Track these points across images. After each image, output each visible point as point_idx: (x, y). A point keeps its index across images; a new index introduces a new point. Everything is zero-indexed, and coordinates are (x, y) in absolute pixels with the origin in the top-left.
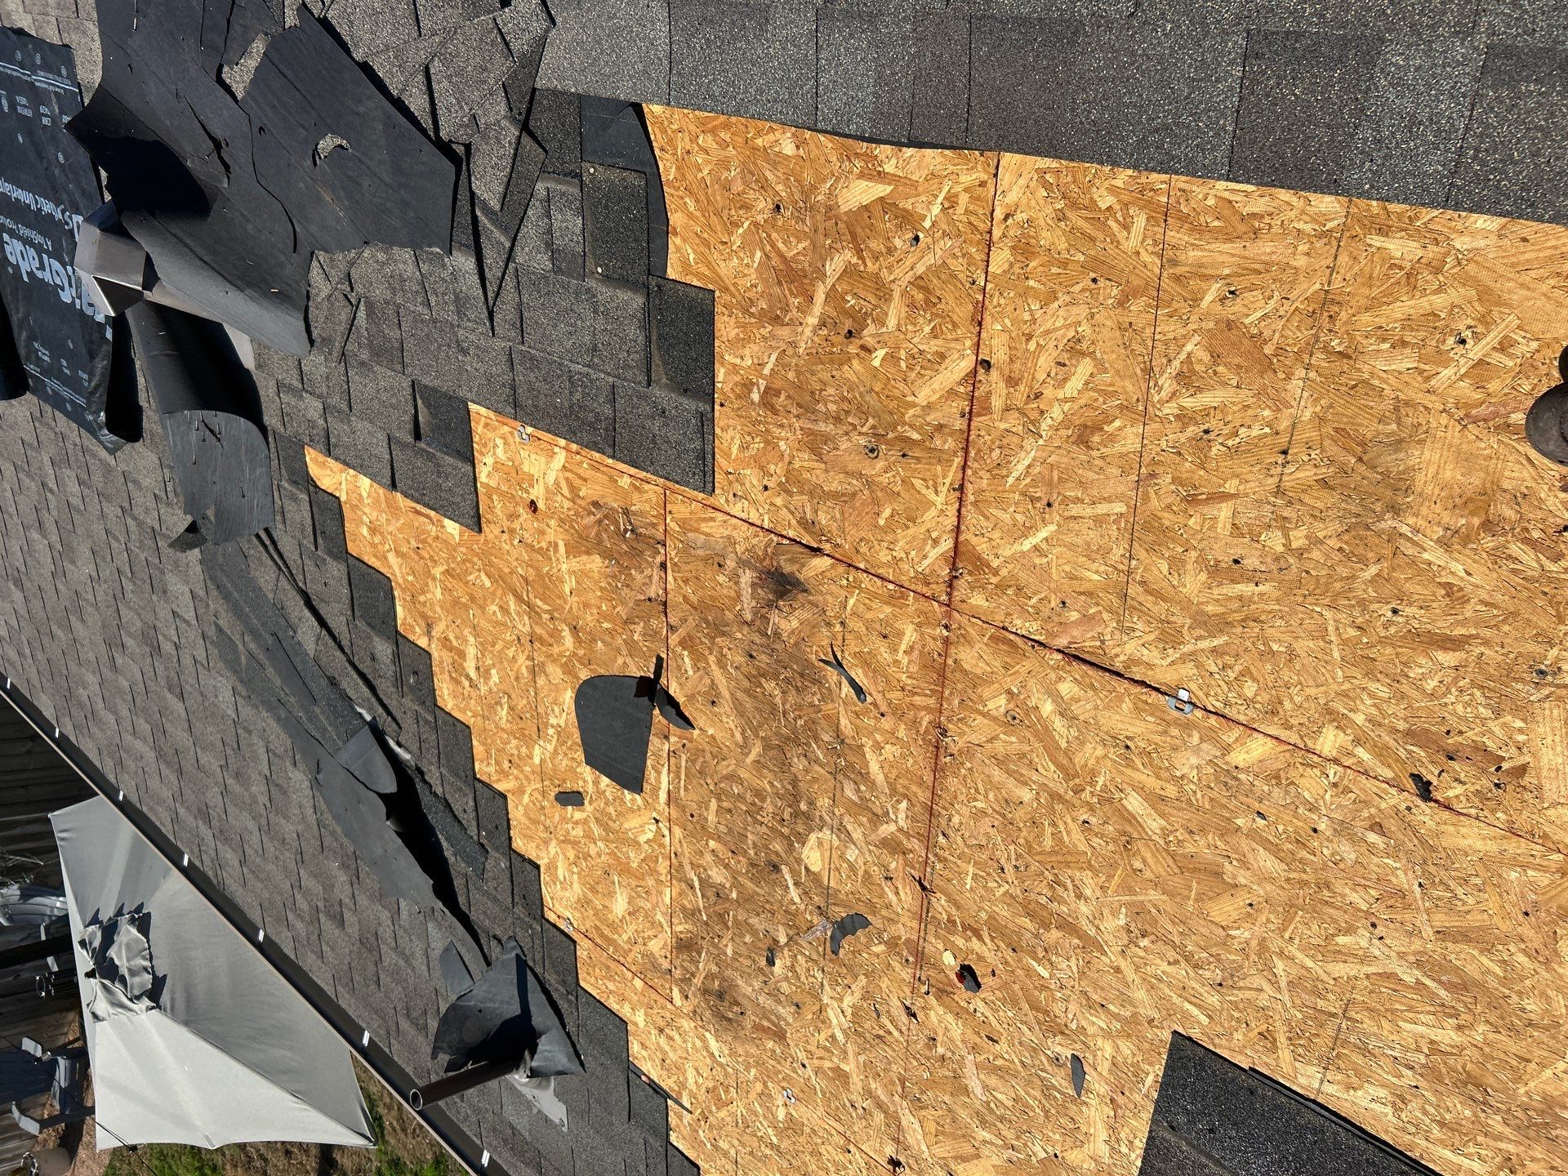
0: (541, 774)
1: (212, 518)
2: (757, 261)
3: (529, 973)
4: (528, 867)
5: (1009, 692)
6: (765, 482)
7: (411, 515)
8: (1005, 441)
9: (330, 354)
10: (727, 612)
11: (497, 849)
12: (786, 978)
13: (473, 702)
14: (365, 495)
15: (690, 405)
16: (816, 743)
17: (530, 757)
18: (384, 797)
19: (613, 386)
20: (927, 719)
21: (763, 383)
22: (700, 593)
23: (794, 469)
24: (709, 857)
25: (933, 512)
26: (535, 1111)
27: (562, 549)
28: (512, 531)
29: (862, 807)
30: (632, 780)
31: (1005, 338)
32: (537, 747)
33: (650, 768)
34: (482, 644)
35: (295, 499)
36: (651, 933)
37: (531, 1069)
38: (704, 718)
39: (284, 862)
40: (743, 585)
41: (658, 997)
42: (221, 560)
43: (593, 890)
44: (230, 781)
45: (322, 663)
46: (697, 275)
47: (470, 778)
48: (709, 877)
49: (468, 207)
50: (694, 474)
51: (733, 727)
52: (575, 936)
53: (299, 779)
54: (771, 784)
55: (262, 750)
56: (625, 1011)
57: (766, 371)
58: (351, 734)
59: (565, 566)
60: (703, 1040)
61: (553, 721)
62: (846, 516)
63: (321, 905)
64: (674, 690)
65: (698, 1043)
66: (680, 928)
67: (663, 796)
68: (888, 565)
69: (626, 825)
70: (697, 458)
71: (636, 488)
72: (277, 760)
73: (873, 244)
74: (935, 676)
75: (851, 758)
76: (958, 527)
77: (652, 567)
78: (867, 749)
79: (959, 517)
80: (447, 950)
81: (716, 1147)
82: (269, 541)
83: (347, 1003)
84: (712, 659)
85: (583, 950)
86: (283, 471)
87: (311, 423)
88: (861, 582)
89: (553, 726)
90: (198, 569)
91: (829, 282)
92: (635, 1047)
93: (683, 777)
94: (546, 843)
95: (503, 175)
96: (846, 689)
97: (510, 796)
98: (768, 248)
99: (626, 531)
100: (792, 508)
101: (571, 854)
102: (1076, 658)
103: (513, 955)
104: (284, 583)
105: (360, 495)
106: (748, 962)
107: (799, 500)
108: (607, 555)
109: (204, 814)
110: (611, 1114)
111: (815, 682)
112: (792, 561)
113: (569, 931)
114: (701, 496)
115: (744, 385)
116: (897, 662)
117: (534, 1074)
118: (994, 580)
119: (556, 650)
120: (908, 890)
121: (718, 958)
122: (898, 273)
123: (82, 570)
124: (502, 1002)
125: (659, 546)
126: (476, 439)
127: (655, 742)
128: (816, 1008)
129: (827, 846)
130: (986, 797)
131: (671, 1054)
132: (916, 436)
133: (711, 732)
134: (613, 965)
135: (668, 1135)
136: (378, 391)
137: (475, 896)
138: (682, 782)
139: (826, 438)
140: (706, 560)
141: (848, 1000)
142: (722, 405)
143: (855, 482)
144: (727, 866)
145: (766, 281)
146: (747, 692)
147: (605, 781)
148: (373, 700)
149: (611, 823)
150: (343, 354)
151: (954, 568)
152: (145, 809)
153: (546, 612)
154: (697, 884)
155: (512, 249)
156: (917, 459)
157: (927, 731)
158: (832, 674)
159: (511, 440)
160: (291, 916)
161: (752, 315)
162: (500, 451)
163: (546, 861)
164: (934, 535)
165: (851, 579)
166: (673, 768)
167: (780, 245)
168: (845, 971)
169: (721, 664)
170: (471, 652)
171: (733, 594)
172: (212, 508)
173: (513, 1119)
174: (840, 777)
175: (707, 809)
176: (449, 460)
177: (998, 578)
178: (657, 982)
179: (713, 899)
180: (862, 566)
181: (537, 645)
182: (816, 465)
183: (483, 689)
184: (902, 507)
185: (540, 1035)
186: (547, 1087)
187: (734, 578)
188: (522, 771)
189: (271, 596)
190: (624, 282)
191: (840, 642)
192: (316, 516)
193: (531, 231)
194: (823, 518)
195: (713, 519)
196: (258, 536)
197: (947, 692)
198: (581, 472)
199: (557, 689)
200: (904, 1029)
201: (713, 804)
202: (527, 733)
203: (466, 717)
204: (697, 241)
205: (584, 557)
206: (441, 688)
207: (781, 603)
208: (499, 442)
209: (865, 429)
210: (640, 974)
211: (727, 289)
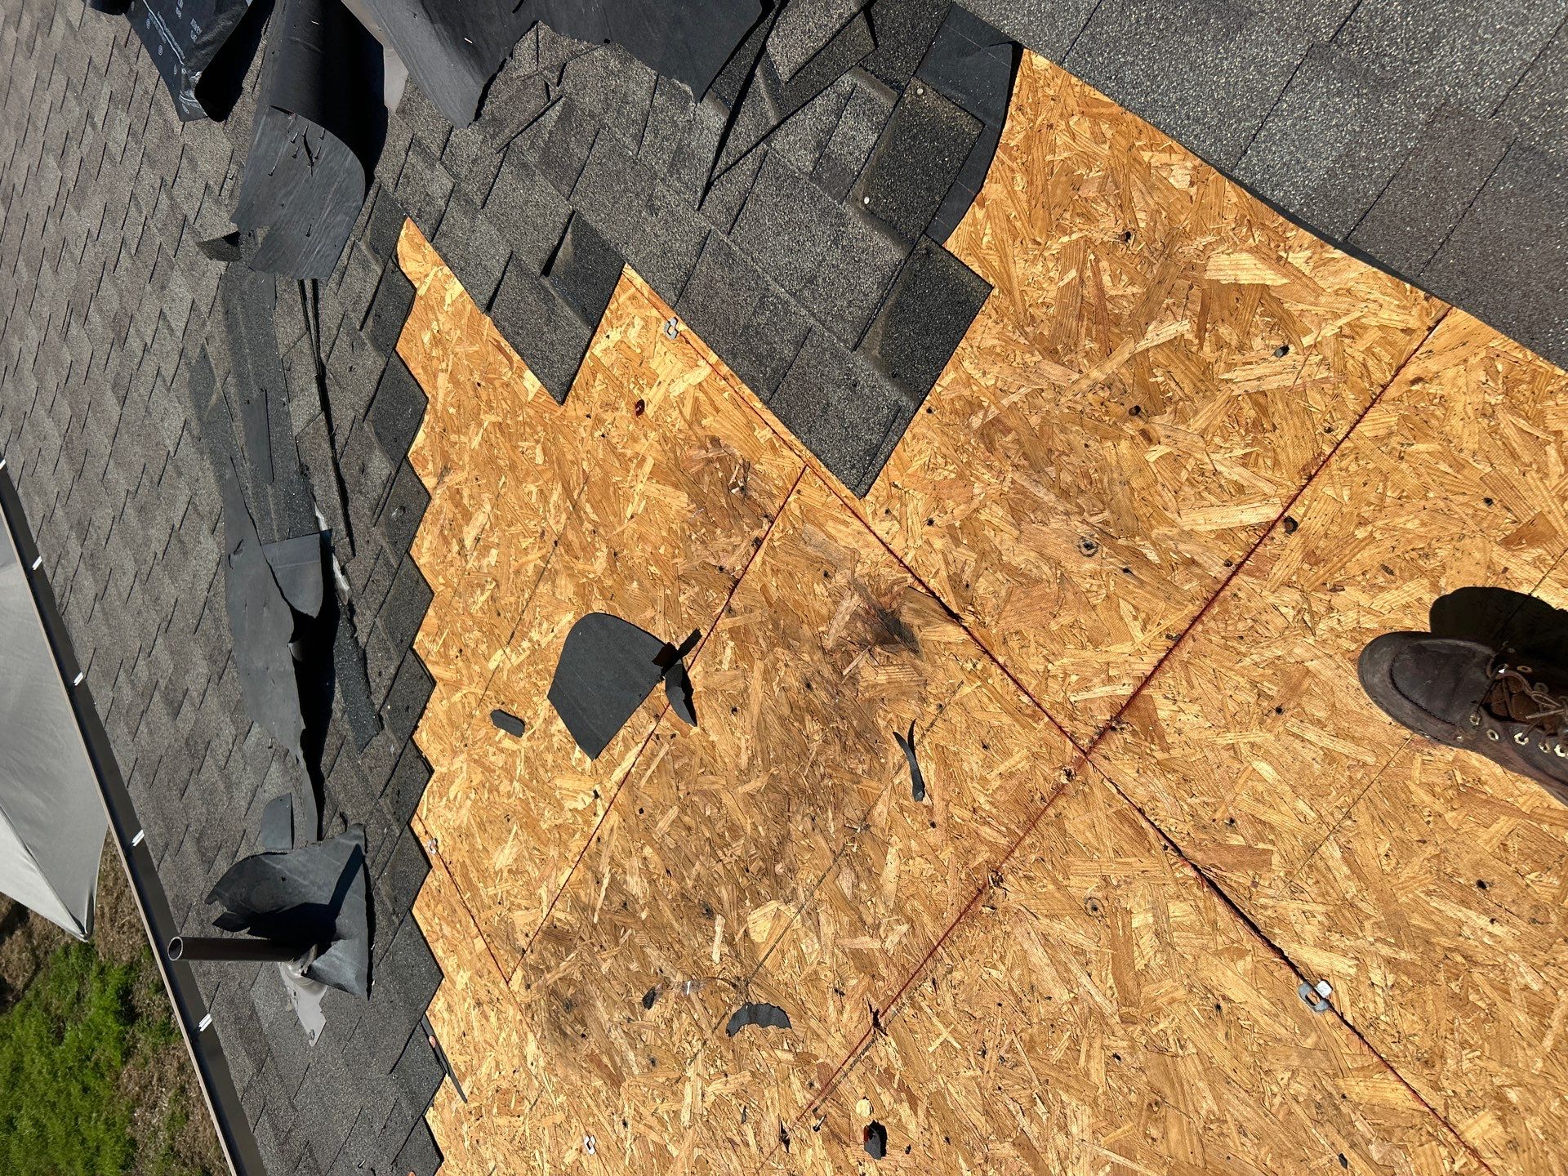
0: (490, 681)
1: (260, 239)
2: (1066, 281)
3: (362, 869)
4: (420, 765)
5: (1105, 879)
6: (933, 516)
7: (490, 348)
8: (1264, 617)
9: (493, 137)
10: (805, 627)
11: (394, 732)
12: (656, 1028)
13: (452, 570)
14: (448, 301)
15: (891, 392)
16: (834, 813)
17: (487, 659)
18: (298, 616)
19: (810, 330)
20: (986, 856)
21: (993, 412)
22: (786, 592)
23: (977, 519)
24: (636, 862)
25: (1127, 648)
26: (288, 1008)
27: (648, 467)
28: (599, 421)
29: (852, 905)
30: (593, 740)
31: (1331, 508)
32: (500, 652)
33: (620, 739)
34: (497, 517)
35: (365, 266)
36: (524, 903)
37: (310, 968)
38: (714, 720)
39: (146, 621)
40: (842, 609)
41: (494, 969)
42: (246, 286)
43: (482, 826)
44: (129, 511)
45: (302, 447)
46: (983, 262)
47: (406, 644)
48: (625, 882)
49: (751, 60)
50: (853, 467)
51: (743, 745)
52: (434, 861)
53: (209, 548)
54: (755, 827)
55: (183, 499)
56: (448, 964)
57: (1005, 402)
58: (295, 534)
59: (642, 487)
60: (523, 1038)
61: (535, 635)
62: (1014, 599)
63: (163, 683)
64: (695, 674)
65: (515, 1038)
66: (561, 915)
67: (618, 774)
68: (1035, 674)
69: (558, 782)
70: (867, 452)
71: (773, 447)
72: (194, 516)
73: (1224, 331)
74: (1023, 818)
75: (868, 849)
76: (1149, 678)
77: (743, 537)
78: (892, 851)
79: (1156, 668)
80: (280, 799)
81: (475, 1151)
82: (311, 296)
83: (137, 793)
84: (759, 666)
85: (435, 879)
86: (368, 232)
87: (429, 198)
88: (990, 676)
89: (530, 640)
90: (214, 283)
91: (1143, 345)
92: (439, 1004)
93: (653, 767)
94: (455, 753)
95: (812, 45)
96: (905, 778)
97: (439, 686)
98: (1089, 273)
99: (735, 485)
100: (950, 558)
101: (477, 778)
102: (1212, 884)
103: (354, 843)
104: (305, 345)
105: (443, 299)
106: (619, 988)
107: (965, 555)
108: (697, 499)
109: (83, 529)
110: (373, 1055)
111: (870, 749)
112: (917, 613)
113: (432, 854)
114: (848, 492)
115: (970, 403)
116: (983, 780)
117: (311, 974)
118: (1159, 755)
119: (580, 565)
120: (855, 1017)
121: (587, 969)
122: (1237, 374)
123: (83, 221)
124: (313, 883)
125: (765, 520)
126: (613, 306)
127: (640, 716)
128: (674, 1075)
129: (784, 923)
130: (1010, 970)
131: (476, 1033)
132: (1152, 556)
133: (713, 737)
134: (461, 911)
135: (426, 1109)
136: (526, 203)
137: (343, 763)
138: (649, 772)
139: (1037, 506)
140: (813, 561)
141: (717, 1087)
142: (929, 411)
143: (1046, 569)
144: (652, 882)
145: (1063, 307)
146: (782, 720)
147: (560, 724)
148: (340, 512)
149: (541, 771)
150: (508, 144)
151: (1117, 717)
152: (20, 492)
153: (591, 521)
154: (606, 882)
155: (774, 129)
156: (1142, 582)
157: (976, 869)
158: (896, 753)
159: (653, 327)
160: (122, 677)
161: (1025, 334)
162: (633, 333)
163: (444, 770)
164: (1112, 672)
165: (979, 667)
166: (647, 751)
167: (1106, 279)
168: (730, 1056)
169: (767, 676)
170: (480, 519)
171: (824, 611)
172: (267, 229)
173: (260, 1004)
174: (843, 861)
175: (663, 813)
176: (568, 312)
177: (1166, 756)
178: (502, 954)
179: (616, 905)
180: (1001, 660)
181: (561, 549)
182: (1008, 528)
183: (472, 563)
184: (1090, 623)
185: (338, 939)
186: (316, 992)
187: (837, 597)
188: (469, 668)
189: (282, 350)
190: (890, 227)
191: (926, 725)
192: (379, 296)
193: (807, 121)
194: (982, 586)
195: (846, 524)
196: (302, 283)
197: (1028, 841)
198: (717, 399)
199: (559, 606)
200: (766, 1150)
201: (673, 813)
202: (497, 631)
203: (436, 583)
204: (1004, 225)
205: (669, 489)
206: (423, 539)
207: (878, 650)
208: (638, 322)
209: (1093, 520)
210: (489, 937)
211: (1010, 292)
